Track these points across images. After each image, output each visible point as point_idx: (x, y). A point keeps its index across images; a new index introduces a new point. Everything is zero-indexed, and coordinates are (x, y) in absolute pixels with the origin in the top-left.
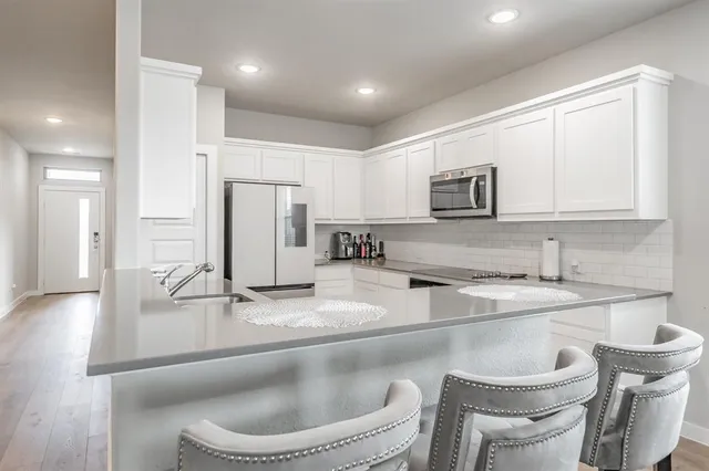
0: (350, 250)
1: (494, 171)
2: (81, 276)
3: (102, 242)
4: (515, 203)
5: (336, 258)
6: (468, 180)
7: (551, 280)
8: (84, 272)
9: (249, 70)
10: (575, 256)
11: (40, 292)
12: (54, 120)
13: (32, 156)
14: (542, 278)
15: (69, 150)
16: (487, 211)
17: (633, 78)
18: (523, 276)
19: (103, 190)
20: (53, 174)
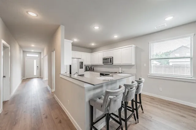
0: (89, 69)
1: (113, 57)
2: (34, 75)
3: (39, 68)
4: (115, 62)
5: (86, 70)
6: (109, 59)
7: (120, 73)
8: (35, 74)
9: (75, 40)
10: (124, 70)
11: (26, 78)
12: (33, 46)
13: (24, 51)
14: (119, 73)
15: (33, 51)
16: (112, 63)
17: (132, 46)
18: (116, 72)
19: (39, 58)
20: (28, 55)
